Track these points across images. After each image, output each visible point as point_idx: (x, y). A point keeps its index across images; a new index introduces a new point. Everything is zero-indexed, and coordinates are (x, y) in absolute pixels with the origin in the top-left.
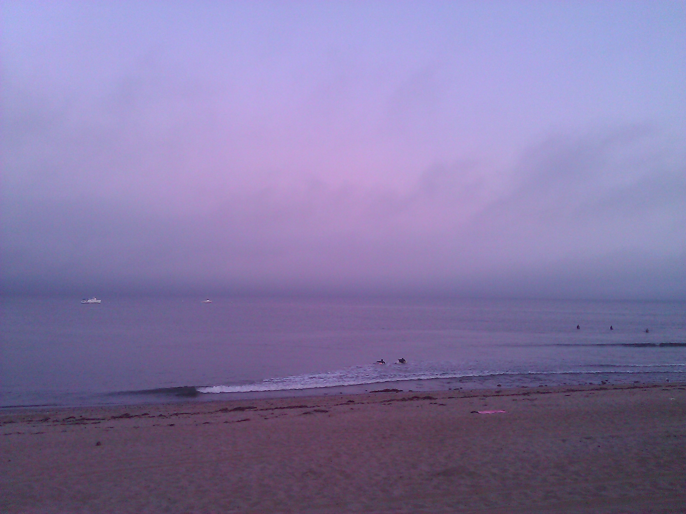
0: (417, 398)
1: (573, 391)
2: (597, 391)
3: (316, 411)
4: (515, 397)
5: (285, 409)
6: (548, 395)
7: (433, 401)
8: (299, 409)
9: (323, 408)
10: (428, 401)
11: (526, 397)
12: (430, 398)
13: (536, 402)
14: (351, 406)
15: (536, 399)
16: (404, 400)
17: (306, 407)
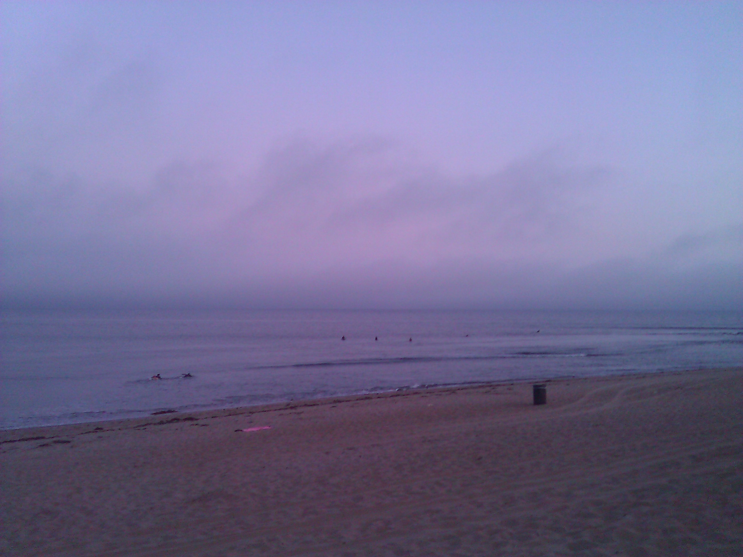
0: (177, 420)
1: (340, 402)
2: (362, 401)
3: (55, 442)
4: (282, 412)
5: (17, 443)
6: (315, 408)
7: (195, 422)
8: (33, 442)
9: (64, 438)
10: (189, 423)
11: (293, 411)
12: (191, 419)
13: (302, 415)
14: (100, 434)
15: (303, 412)
16: (161, 423)
17: (43, 438)
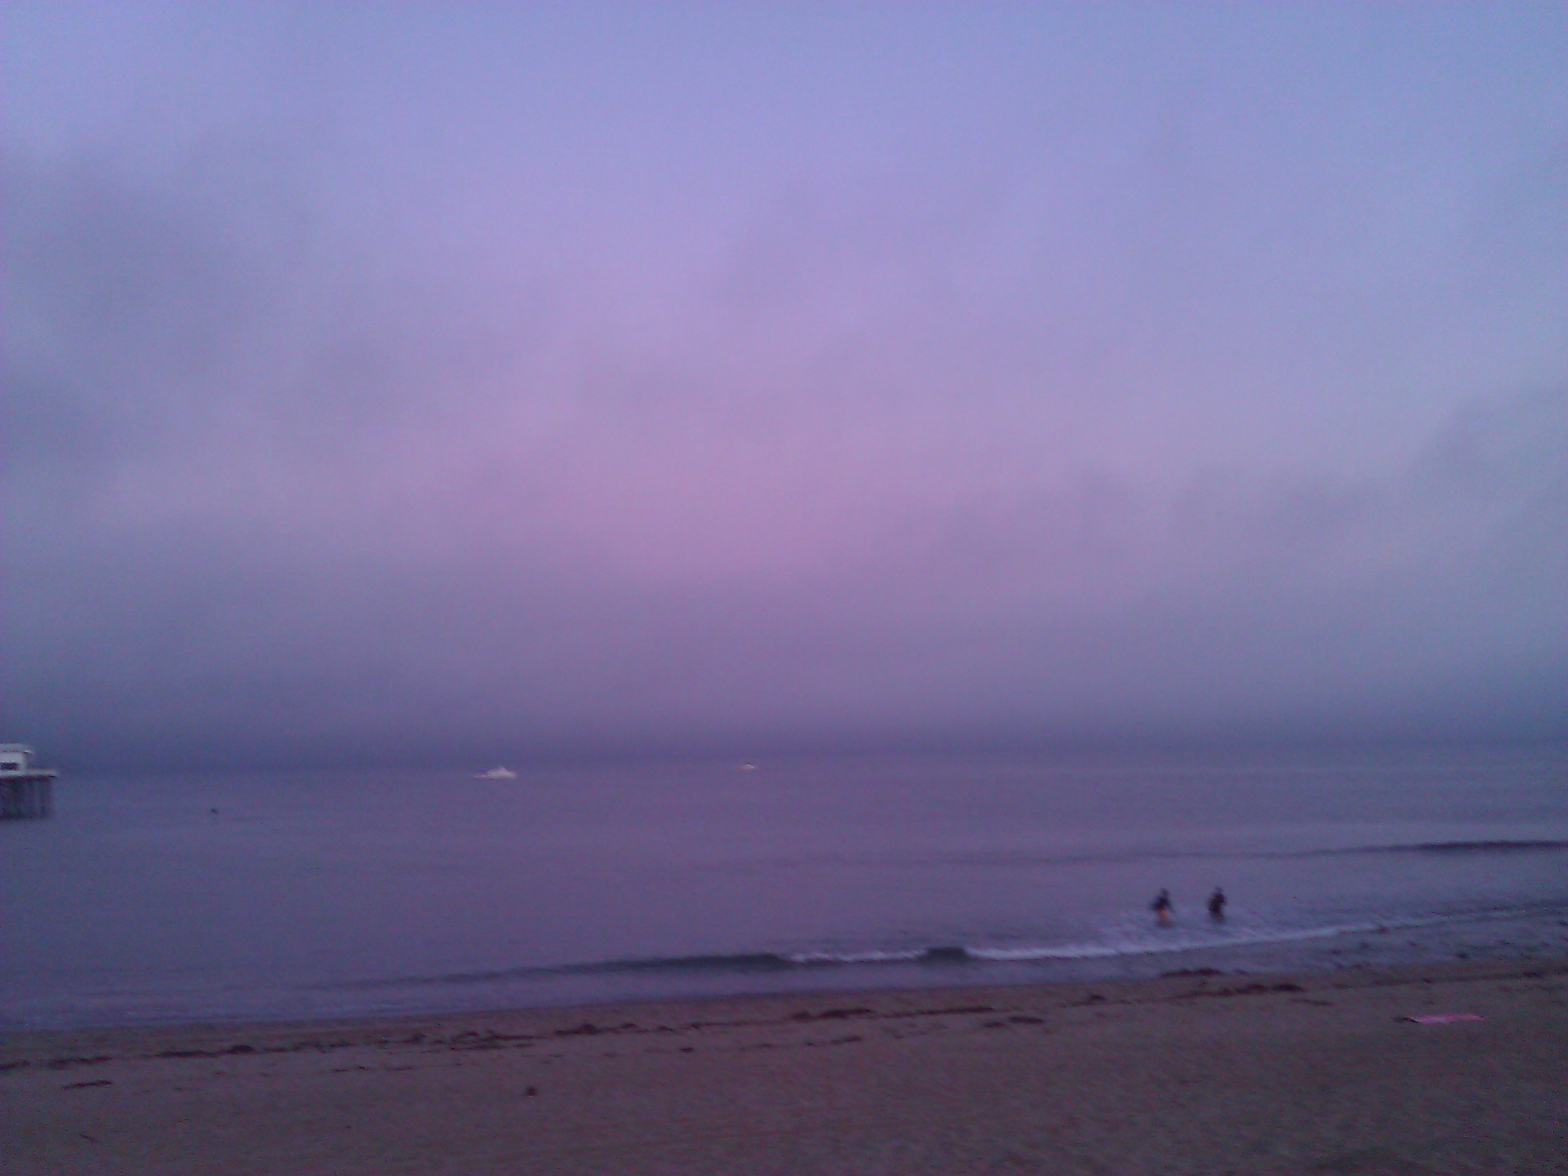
0: (1258, 988)
3: (1015, 1020)
7: (1299, 995)
8: (972, 1016)
9: (1032, 1014)
10: (1284, 996)
12: (1288, 988)
14: (1099, 1008)
16: (1226, 993)
17: (990, 1010)
